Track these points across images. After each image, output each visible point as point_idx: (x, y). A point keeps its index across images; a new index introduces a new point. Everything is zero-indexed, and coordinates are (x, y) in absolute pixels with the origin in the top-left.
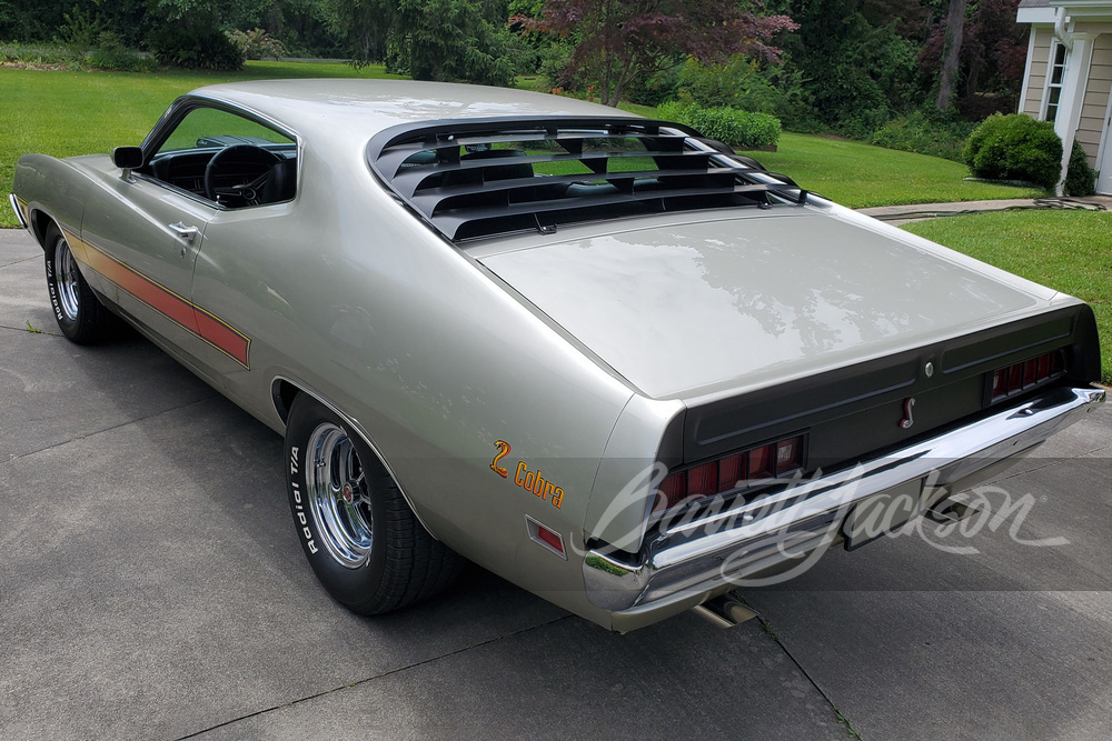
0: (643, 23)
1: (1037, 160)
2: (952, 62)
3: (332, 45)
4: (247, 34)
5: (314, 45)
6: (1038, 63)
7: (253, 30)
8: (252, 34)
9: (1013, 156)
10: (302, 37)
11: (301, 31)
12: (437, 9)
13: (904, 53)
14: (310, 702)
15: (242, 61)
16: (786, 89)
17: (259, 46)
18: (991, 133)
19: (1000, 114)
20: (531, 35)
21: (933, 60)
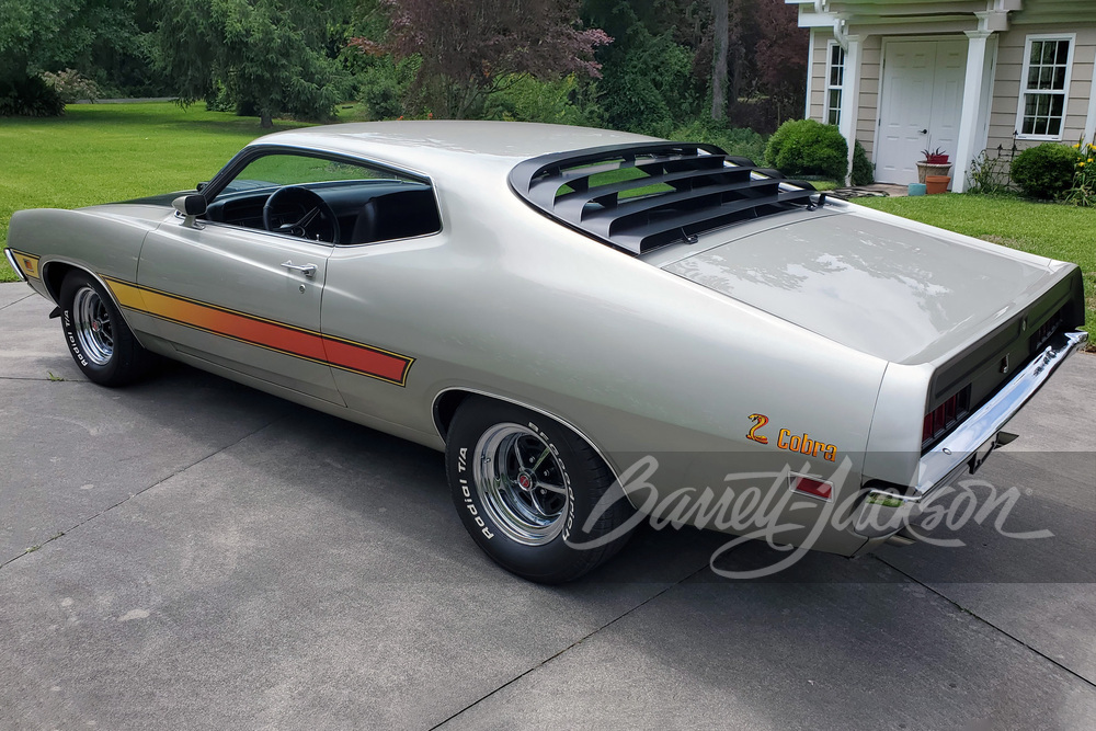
0: (482, 44)
1: (829, 157)
2: (721, 65)
3: (142, 83)
4: (58, 75)
5: (124, 85)
6: (818, 64)
7: (64, 71)
8: (63, 75)
9: (809, 155)
10: (110, 75)
11: (109, 70)
12: (261, 40)
13: (680, 58)
14: (555, 661)
15: (62, 105)
16: (583, 106)
17: (72, 89)
18: (788, 137)
19: (792, 121)
20: (346, 60)
21: (704, 66)
